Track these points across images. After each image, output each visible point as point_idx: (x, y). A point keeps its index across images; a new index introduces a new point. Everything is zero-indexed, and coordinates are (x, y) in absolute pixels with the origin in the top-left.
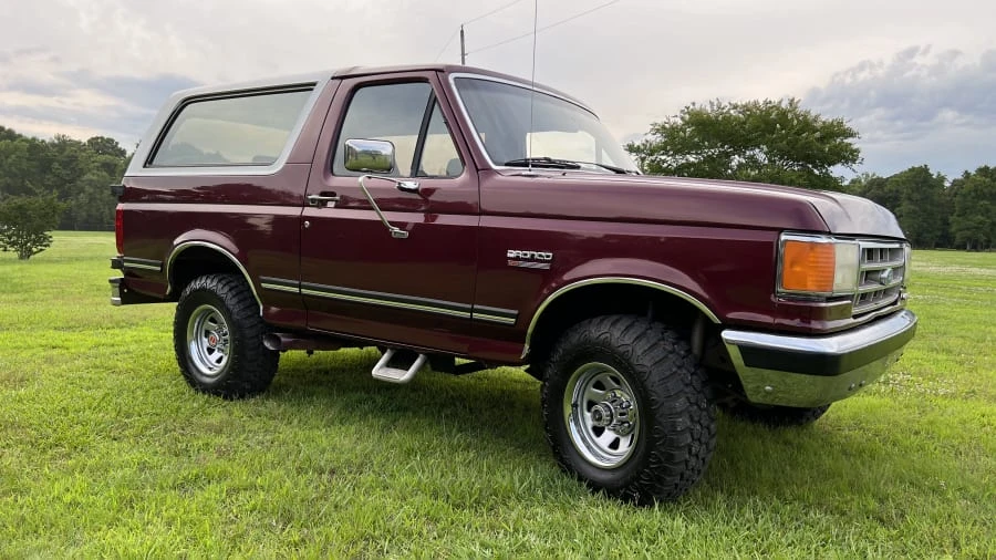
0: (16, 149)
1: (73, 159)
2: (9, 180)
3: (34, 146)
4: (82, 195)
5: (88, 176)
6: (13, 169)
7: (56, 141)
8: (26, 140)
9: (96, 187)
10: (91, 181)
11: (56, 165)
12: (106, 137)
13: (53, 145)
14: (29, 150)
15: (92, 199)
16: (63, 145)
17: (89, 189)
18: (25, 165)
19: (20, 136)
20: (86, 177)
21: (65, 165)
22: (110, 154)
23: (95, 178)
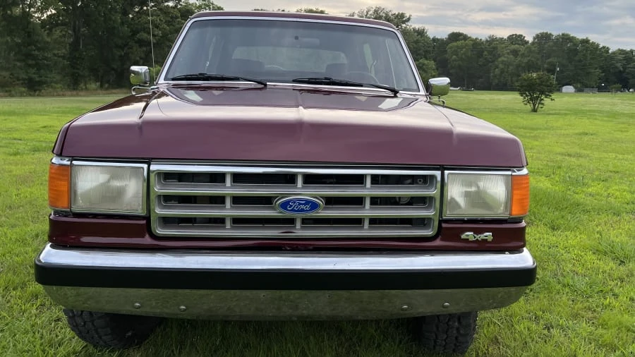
0: (466, 45)
1: (495, 48)
2: (460, 63)
3: (476, 43)
4: (497, 70)
5: (503, 58)
6: (463, 56)
7: (489, 39)
8: (472, 40)
9: (505, 64)
10: (503, 61)
11: (486, 53)
12: (518, 34)
13: (487, 41)
14: (473, 45)
15: (502, 72)
16: (492, 41)
17: (501, 66)
18: (469, 54)
19: (470, 37)
20: (500, 59)
21: (490, 53)
22: (519, 44)
23: (505, 59)
